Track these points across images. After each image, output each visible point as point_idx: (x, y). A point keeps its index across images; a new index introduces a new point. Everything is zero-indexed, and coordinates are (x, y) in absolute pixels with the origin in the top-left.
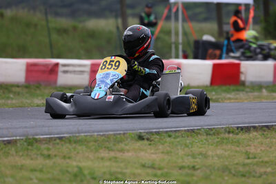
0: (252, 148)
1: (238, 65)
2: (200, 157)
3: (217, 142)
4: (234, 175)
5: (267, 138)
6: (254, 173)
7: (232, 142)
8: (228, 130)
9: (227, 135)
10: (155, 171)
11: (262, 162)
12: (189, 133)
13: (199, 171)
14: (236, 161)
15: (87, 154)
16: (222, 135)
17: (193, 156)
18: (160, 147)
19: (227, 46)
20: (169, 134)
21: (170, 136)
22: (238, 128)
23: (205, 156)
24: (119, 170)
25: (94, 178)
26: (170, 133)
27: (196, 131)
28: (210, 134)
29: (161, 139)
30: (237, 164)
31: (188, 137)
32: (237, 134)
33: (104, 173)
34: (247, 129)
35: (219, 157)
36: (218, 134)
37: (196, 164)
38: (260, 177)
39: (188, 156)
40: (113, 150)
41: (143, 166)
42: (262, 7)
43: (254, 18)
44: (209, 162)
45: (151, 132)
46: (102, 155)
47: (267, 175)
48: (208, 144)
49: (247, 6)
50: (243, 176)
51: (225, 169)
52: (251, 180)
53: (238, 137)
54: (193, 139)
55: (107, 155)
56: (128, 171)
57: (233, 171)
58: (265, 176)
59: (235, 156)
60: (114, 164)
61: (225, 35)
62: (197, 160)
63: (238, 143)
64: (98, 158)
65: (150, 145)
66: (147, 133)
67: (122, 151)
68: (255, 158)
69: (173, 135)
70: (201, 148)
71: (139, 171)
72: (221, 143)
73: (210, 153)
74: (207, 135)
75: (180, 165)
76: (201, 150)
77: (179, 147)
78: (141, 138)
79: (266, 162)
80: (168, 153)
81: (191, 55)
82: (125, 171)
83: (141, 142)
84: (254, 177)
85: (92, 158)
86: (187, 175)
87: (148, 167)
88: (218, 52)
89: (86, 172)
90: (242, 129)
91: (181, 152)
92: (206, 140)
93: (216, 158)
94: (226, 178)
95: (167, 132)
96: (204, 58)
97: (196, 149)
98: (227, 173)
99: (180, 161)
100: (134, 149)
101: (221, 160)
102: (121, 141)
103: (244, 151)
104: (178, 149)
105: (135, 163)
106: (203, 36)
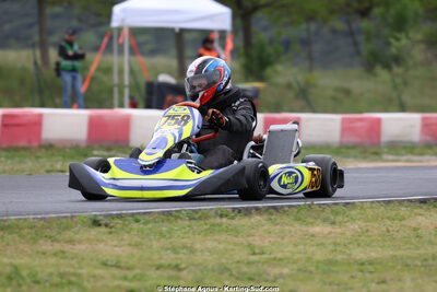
0: (257, 238)
2: (185, 251)
3: (206, 230)
4: (238, 278)
5: (277, 224)
6: (265, 276)
7: (227, 231)
8: (219, 212)
9: (218, 220)
10: (123, 272)
11: (275, 259)
12: (165, 217)
13: (184, 274)
14: (237, 258)
15: (21, 247)
16: (212, 220)
17: (175, 250)
18: (125, 237)
20: (136, 218)
21: (137, 221)
22: (234, 209)
23: (192, 251)
24: (72, 270)
25: (37, 282)
26: (138, 217)
27: (174, 213)
28: (194, 219)
29: (124, 225)
30: (238, 262)
31: (163, 222)
32: (233, 219)
33: (51, 274)
34: (247, 212)
36: (206, 217)
37: (179, 262)
39: (168, 249)
40: (58, 241)
41: (105, 264)
42: (241, 34)
44: (198, 258)
45: (111, 215)
46: (44, 248)
47: (284, 278)
48: (194, 233)
50: (251, 279)
51: (223, 270)
53: (234, 223)
54: (172, 226)
55: (50, 248)
56: (84, 271)
57: (234, 272)
58: (281, 281)
59: (233, 250)
60: (62, 261)
62: (181, 256)
63: (236, 232)
64: (38, 252)
65: (110, 233)
66: (105, 216)
67: (71, 242)
68: (263, 253)
69: (142, 218)
70: (183, 238)
71: (100, 272)
72: (211, 231)
73: (198, 246)
74: (191, 219)
75: (157, 263)
76: (184, 241)
77: (152, 237)
78: (96, 223)
79: (280, 259)
80: (137, 245)
82: (80, 271)
83: (97, 229)
84: (266, 281)
85: (30, 252)
86: (171, 278)
87: (112, 266)
88: (179, 99)
89: (24, 273)
90: (240, 210)
91: (155, 244)
92: (189, 226)
93: (208, 254)
95: (133, 215)
96: (160, 106)
97: (176, 241)
98: (227, 274)
99: (156, 257)
100: (88, 240)
101: (215, 256)
102: (67, 228)
103: (246, 243)
104: (151, 240)
105: (92, 260)
106: (157, 75)
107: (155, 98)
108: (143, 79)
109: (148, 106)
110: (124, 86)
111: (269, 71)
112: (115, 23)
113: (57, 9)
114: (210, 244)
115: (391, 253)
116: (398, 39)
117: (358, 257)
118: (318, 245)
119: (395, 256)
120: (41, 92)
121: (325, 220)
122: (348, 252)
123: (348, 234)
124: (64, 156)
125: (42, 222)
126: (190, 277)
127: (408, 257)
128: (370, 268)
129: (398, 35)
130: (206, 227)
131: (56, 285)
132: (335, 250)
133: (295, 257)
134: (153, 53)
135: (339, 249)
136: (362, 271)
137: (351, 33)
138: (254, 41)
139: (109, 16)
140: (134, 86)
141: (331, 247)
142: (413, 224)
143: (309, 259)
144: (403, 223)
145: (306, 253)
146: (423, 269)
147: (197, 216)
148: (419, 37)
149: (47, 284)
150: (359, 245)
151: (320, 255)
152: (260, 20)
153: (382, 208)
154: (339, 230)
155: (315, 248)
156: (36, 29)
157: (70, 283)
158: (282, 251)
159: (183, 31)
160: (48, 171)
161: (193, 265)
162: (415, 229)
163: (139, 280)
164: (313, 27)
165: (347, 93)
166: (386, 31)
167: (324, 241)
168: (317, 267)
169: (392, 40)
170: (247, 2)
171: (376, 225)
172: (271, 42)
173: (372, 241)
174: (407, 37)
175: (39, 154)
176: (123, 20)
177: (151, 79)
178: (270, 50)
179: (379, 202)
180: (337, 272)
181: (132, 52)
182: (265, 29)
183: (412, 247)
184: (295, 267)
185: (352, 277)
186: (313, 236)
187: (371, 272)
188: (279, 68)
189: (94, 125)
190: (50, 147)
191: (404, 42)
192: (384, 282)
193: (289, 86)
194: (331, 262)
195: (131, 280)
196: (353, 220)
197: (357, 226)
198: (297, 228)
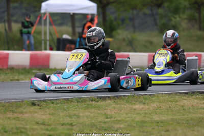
0: (109, 111)
2: (75, 117)
4: (100, 130)
6: (113, 128)
7: (95, 107)
8: (91, 99)
9: (91, 102)
10: (47, 127)
11: (117, 120)
12: (66, 101)
13: (75, 127)
14: (100, 120)
16: (88, 103)
17: (70, 117)
18: (47, 110)
20: (52, 101)
21: (53, 103)
22: (98, 97)
23: (78, 117)
24: (22, 126)
25: (6, 132)
27: (70, 99)
28: (79, 102)
29: (46, 105)
30: (100, 122)
31: (65, 103)
32: (97, 102)
33: (12, 128)
34: (104, 98)
36: (85, 102)
37: (72, 122)
39: (67, 116)
40: (16, 113)
41: (38, 123)
42: (101, 16)
44: (81, 120)
45: (40, 100)
46: (9, 116)
47: (122, 129)
48: (79, 108)
50: (106, 130)
51: (93, 125)
54: (69, 105)
55: (12, 116)
56: (28, 127)
57: (98, 127)
58: (120, 130)
59: (97, 116)
60: (18, 122)
61: (77, 35)
62: (73, 119)
63: (99, 108)
64: (6, 118)
65: (40, 109)
66: (38, 101)
67: (22, 113)
68: (111, 118)
69: (55, 102)
71: (35, 127)
72: (87, 108)
73: (81, 115)
74: (77, 102)
75: (62, 122)
76: (74, 112)
77: (60, 110)
78: (33, 104)
79: (120, 121)
80: (53, 114)
81: (55, 48)
82: (26, 127)
83: (34, 107)
85: (2, 118)
86: (68, 129)
87: (41, 124)
88: (73, 46)
90: (100, 98)
91: (61, 114)
92: (77, 105)
93: (86, 118)
96: (64, 50)
97: (71, 112)
98: (94, 128)
99: (61, 120)
100: (30, 112)
101: (89, 119)
102: (20, 106)
103: (103, 113)
104: (59, 112)
105: (32, 121)
106: (62, 35)
107: (61, 46)
108: (56, 37)
109: (58, 49)
110: (47, 40)
111: (114, 33)
112: (42, 11)
113: (16, 5)
114: (87, 114)
115: (171, 117)
116: (175, 18)
117: (156, 120)
118: (137, 114)
120: (8, 43)
121: (141, 102)
122: (151, 117)
123: (151, 109)
124: (19, 73)
125: (8, 104)
126: (78, 129)
127: (179, 119)
128: (162, 124)
129: (175, 16)
130: (85, 106)
131: (15, 133)
132: (145, 116)
133: (126, 120)
134: (61, 24)
135: (147, 116)
136: (157, 126)
137: (153, 15)
138: (108, 18)
139: (40, 7)
140: (52, 40)
141: (143, 115)
142: (182, 104)
143: (133, 121)
144: (177, 103)
145: (131, 118)
146: (186, 125)
148: (185, 16)
149: (11, 133)
150: (156, 114)
151: (138, 118)
152: (111, 9)
153: (167, 97)
154: (147, 107)
155: (135, 116)
156: (6, 14)
157: (21, 132)
158: (121, 117)
159: (74, 14)
160: (11, 80)
161: (79, 123)
162: (182, 106)
163: (53, 131)
164: (135, 12)
165: (151, 43)
166: (170, 14)
167: (140, 112)
168: (137, 124)
169: (173, 18)
170: (104, 1)
171: (164, 104)
172: (116, 19)
173: (163, 112)
174: (180, 17)
175: (7, 72)
176: (46, 9)
177: (59, 37)
178: (115, 23)
179: (165, 94)
180: (146, 127)
181: (51, 24)
182: (113, 13)
183: (181, 114)
184: (126, 124)
185: (153, 129)
186: (135, 109)
187: (162, 126)
188: (119, 31)
189: (33, 59)
190: (12, 69)
191: (178, 19)
192: (168, 131)
193: (124, 40)
194: (143, 122)
195: (50, 131)
196: (153, 102)
197: (155, 105)
198: (128, 106)
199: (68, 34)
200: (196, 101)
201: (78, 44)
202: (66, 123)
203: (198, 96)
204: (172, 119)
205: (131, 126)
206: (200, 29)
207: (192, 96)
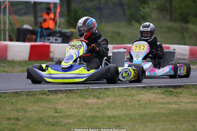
0: (59, 105)
1: (48, 46)
2: (22, 111)
3: (34, 101)
4: (46, 124)
5: (71, 98)
6: (60, 123)
7: (45, 101)
8: (42, 92)
9: (41, 96)
11: (67, 115)
12: (14, 95)
13: (21, 121)
14: (48, 115)
16: (38, 96)
17: (17, 111)
19: (41, 32)
22: (49, 91)
23: (26, 111)
26: (1, 94)
27: (19, 93)
28: (29, 95)
30: (48, 117)
31: (13, 97)
32: (48, 95)
34: (56, 92)
35: (36, 111)
36: (35, 95)
37: (19, 116)
38: (65, 126)
39: (14, 110)
42: (66, 5)
43: (60, 13)
44: (29, 115)
47: (70, 125)
48: (28, 102)
49: (55, 4)
50: (53, 125)
51: (40, 120)
52: (58, 128)
53: (49, 97)
54: (17, 99)
57: (46, 122)
58: (68, 126)
59: (47, 111)
61: (39, 25)
62: (20, 113)
63: (49, 102)
68: (61, 112)
70: (22, 105)
72: (37, 101)
73: (29, 109)
74: (27, 95)
75: (8, 117)
77: (7, 104)
79: (69, 115)
81: (15, 38)
84: (61, 126)
86: (13, 124)
88: (34, 37)
90: (52, 91)
91: (8, 108)
92: (26, 99)
93: (34, 112)
94: (41, 127)
96: (24, 41)
97: (19, 106)
98: (41, 123)
99: (7, 114)
101: (37, 114)
103: (53, 107)
104: (6, 106)
106: (23, 25)
108: (16, 27)
109: (18, 40)
110: (6, 31)
114: (36, 108)
115: (125, 112)
116: (144, 8)
117: (108, 114)
118: (89, 108)
119: (126, 114)
121: (94, 96)
122: (103, 112)
123: (105, 103)
126: (23, 124)
127: (133, 114)
128: (114, 120)
130: (34, 99)
132: (97, 111)
133: (77, 114)
135: (99, 110)
136: (109, 121)
137: (121, 5)
142: (138, 98)
143: (84, 115)
144: (134, 98)
145: (82, 112)
146: (139, 120)
147: (30, 94)
151: (89, 113)
153: (124, 91)
154: (100, 101)
155: (88, 110)
158: (71, 111)
161: (25, 118)
162: (139, 101)
165: (119, 34)
167: (92, 106)
168: (87, 119)
171: (119, 99)
172: (80, 9)
173: (117, 106)
174: (149, 7)
179: (122, 88)
183: (136, 109)
184: (76, 119)
185: (103, 124)
186: (87, 104)
187: (113, 122)
194: (94, 117)
196: (108, 96)
197: (110, 99)
198: (80, 100)
199: (30, 25)
200: (153, 95)
201: (39, 34)
202: (12, 117)
203: (156, 91)
204: (125, 115)
205: (80, 121)
206: (171, 20)
207: (150, 90)
